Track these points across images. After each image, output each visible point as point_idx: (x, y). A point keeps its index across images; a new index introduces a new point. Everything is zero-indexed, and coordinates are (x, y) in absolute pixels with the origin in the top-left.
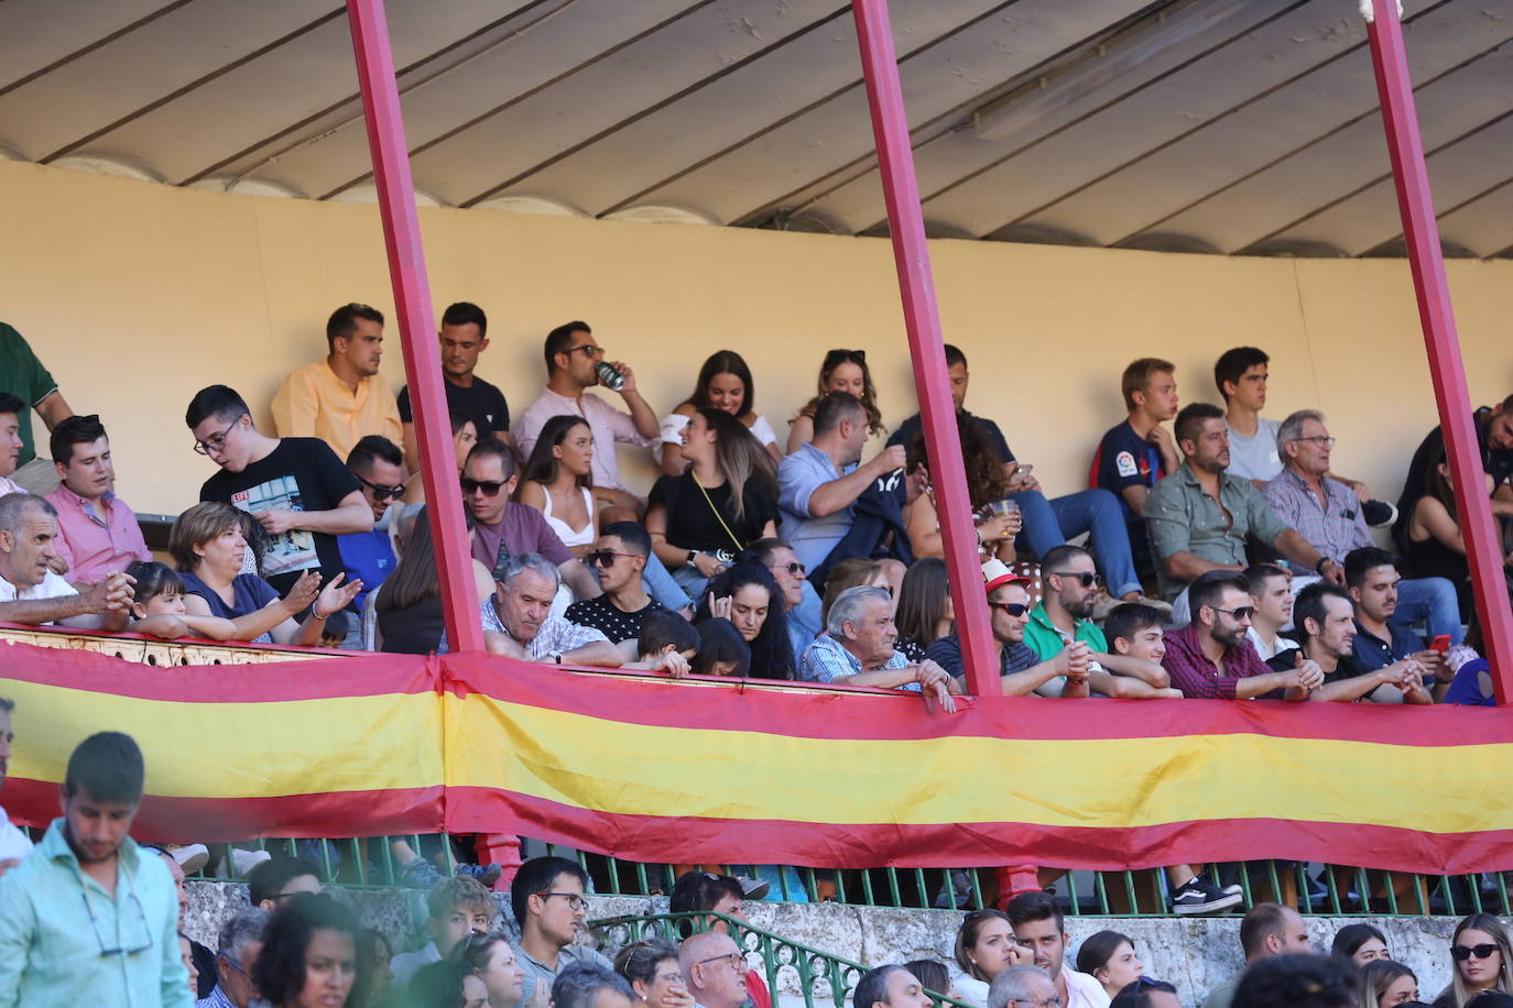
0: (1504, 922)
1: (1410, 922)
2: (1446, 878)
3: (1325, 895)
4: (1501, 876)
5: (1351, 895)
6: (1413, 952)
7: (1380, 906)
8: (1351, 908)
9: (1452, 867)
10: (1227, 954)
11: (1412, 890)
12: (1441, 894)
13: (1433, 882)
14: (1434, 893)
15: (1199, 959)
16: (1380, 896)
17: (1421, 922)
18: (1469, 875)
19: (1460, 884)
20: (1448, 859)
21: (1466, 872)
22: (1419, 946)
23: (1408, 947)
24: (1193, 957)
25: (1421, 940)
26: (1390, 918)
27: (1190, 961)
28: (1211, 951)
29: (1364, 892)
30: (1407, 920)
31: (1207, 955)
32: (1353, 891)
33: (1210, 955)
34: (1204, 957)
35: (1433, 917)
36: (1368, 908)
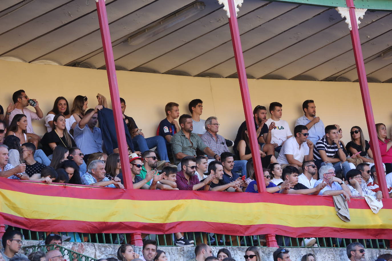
0: (259, 248)
1: (235, 248)
2: (245, 237)
3: (214, 241)
4: (258, 236)
5: (221, 241)
6: (236, 255)
7: (228, 244)
8: (221, 244)
9: (246, 234)
10: (189, 256)
11: (236, 240)
12: (243, 241)
13: (241, 238)
14: (242, 241)
15: (182, 257)
16: (228, 241)
17: (238, 248)
18: (250, 236)
19: (248, 238)
20: (245, 232)
21: (250, 235)
22: (238, 254)
23: (235, 254)
24: (180, 257)
25: (238, 253)
26: (230, 247)
27: (180, 258)
28: (185, 255)
29: (224, 240)
30: (235, 247)
31: (184, 256)
32: (221, 240)
33: (185, 256)
34: (183, 257)
35: (241, 247)
36: (225, 244)
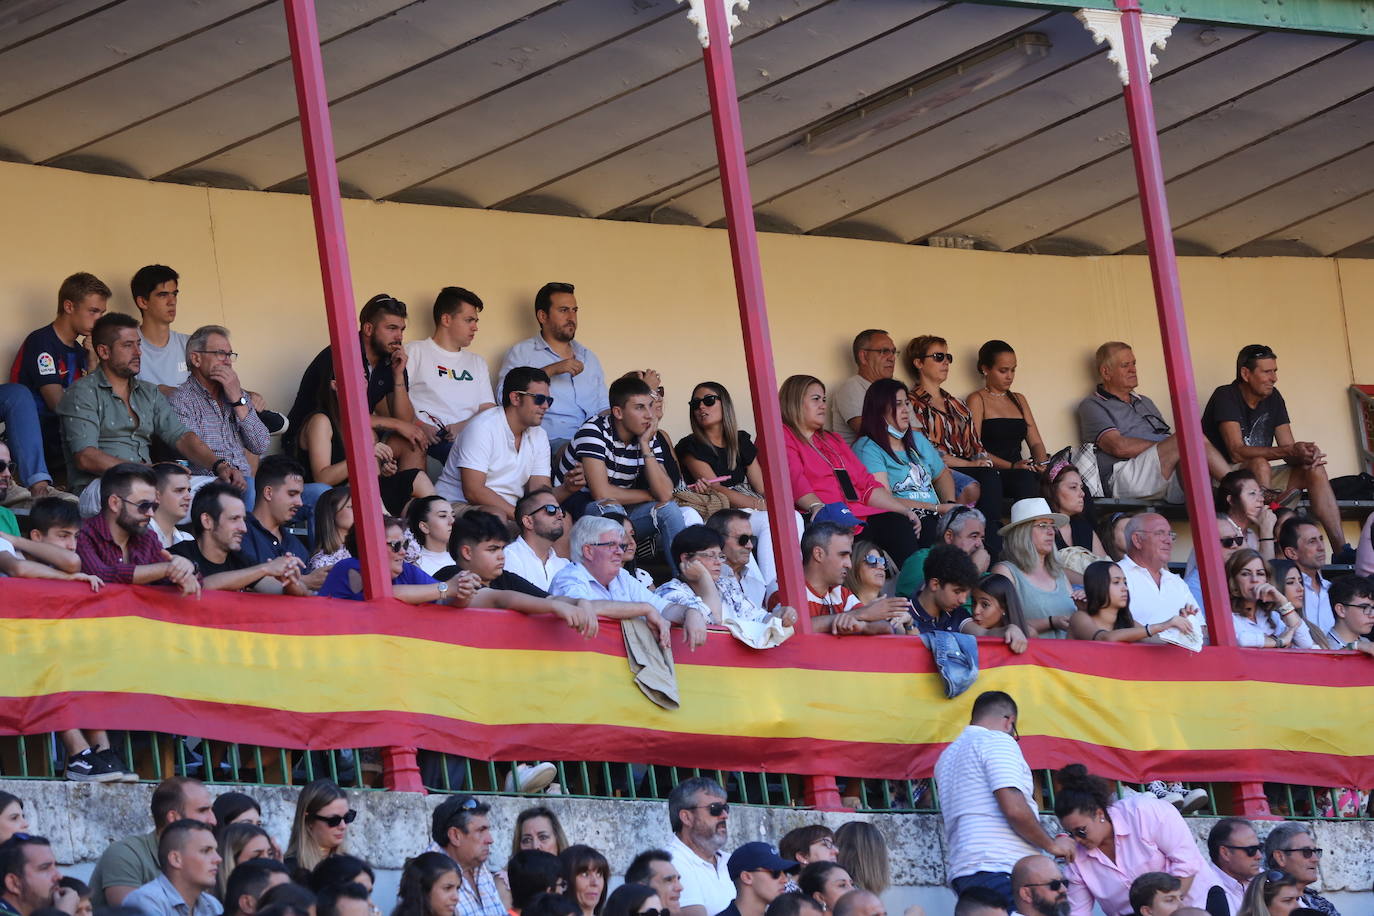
0: (356, 793)
1: (274, 791)
2: (309, 752)
3: (201, 764)
4: (357, 753)
5: (223, 765)
6: (273, 816)
7: (248, 776)
8: (222, 776)
9: (315, 744)
10: (107, 816)
11: (278, 761)
12: (303, 767)
13: (296, 756)
14: (297, 766)
15: (81, 819)
16: (250, 767)
17: (284, 791)
18: (329, 751)
19: (321, 758)
20: (311, 736)
21: (326, 748)
22: (280, 813)
23: (270, 813)
24: (75, 817)
25: (282, 808)
26: (256, 786)
27: (72, 821)
28: (93, 811)
29: (235, 762)
30: (271, 789)
31: (88, 816)
32: (226, 761)
33: (91, 816)
34: (85, 817)
35: (294, 787)
36: (237, 777)
